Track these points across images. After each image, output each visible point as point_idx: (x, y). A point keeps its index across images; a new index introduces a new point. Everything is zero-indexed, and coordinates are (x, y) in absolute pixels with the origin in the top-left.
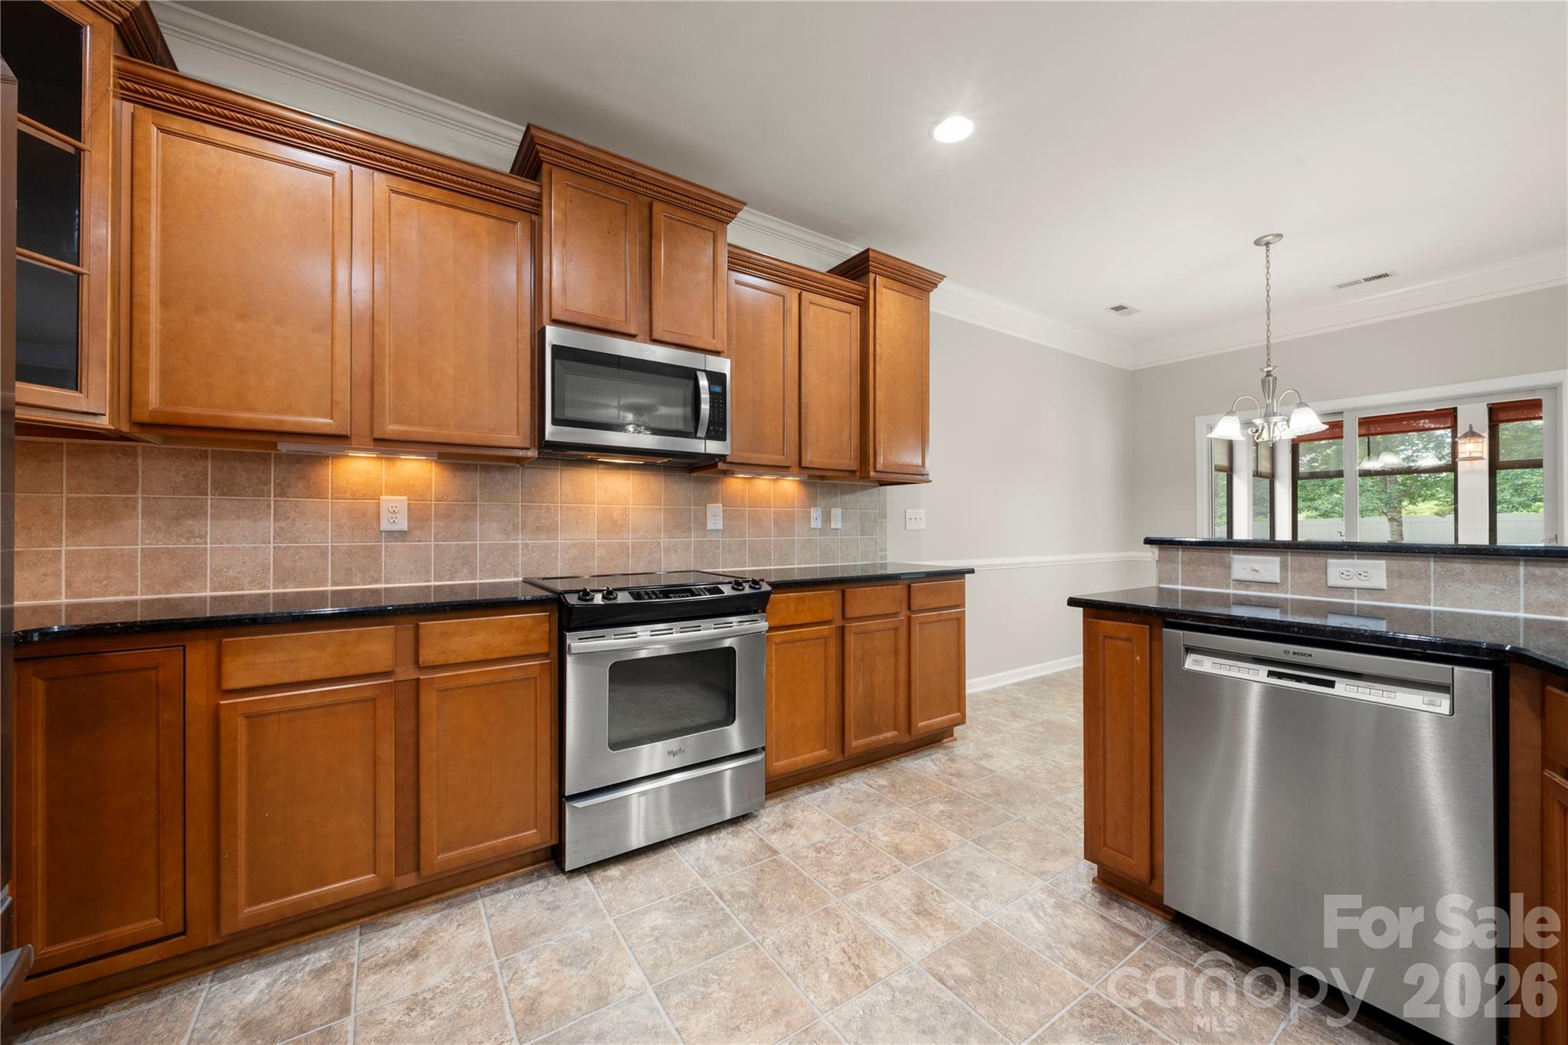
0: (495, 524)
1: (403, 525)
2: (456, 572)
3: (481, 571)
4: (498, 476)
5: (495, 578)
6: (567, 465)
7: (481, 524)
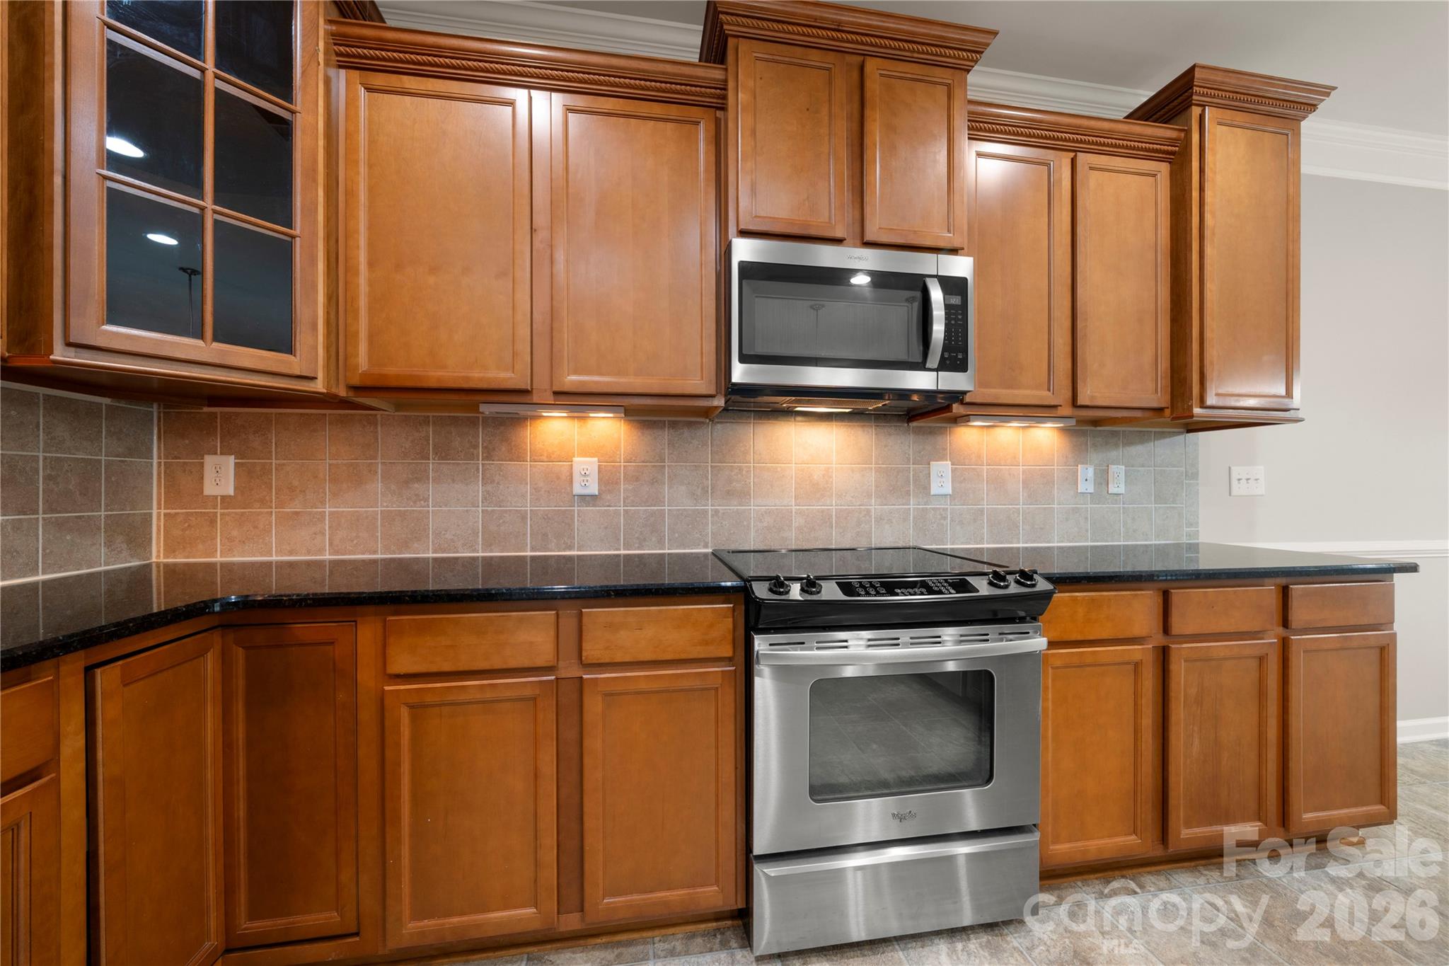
0: (683, 488)
1: (593, 489)
2: (645, 540)
3: (669, 540)
4: (686, 433)
5: (685, 549)
6: (760, 418)
7: (670, 488)
